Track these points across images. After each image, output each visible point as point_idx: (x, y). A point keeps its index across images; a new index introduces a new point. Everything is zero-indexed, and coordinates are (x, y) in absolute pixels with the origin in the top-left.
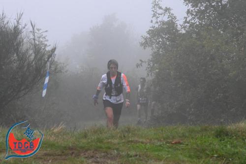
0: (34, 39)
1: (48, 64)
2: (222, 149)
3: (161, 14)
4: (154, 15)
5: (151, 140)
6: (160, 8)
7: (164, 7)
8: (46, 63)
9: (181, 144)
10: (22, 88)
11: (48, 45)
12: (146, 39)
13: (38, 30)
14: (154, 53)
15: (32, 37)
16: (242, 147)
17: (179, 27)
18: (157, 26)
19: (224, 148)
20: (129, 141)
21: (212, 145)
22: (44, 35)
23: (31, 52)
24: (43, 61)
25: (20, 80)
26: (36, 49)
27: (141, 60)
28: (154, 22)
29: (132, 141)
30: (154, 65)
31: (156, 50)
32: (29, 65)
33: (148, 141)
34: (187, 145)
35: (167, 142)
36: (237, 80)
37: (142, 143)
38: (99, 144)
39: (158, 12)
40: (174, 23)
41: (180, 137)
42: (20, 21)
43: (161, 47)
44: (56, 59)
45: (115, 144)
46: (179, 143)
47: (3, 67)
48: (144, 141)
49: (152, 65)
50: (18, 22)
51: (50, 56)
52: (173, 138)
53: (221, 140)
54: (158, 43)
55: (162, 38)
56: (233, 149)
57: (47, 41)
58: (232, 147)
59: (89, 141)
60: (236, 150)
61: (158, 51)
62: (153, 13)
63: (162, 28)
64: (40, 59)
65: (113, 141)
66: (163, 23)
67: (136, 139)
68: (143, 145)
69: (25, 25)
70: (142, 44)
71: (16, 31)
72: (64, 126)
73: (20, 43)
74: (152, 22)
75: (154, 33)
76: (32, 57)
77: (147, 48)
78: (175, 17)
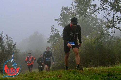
0: (8, 41)
2: (75, 78)
3: (54, 31)
4: (52, 31)
5: (50, 76)
6: (54, 29)
8: (12, 49)
9: (61, 77)
10: (3, 59)
11: (13, 42)
12: (49, 40)
13: (9, 38)
14: (52, 44)
15: (7, 40)
16: (82, 77)
17: (61, 35)
18: (53, 35)
19: (76, 78)
20: (42, 77)
21: (72, 77)
22: (12, 39)
23: (7, 46)
24: (11, 49)
25: (2, 56)
26: (8, 45)
29: (43, 77)
30: (52, 49)
31: (53, 43)
32: (6, 51)
33: (49, 76)
34: (63, 77)
35: (56, 77)
36: (81, 53)
37: (47, 77)
38: (31, 78)
39: (53, 30)
40: (58, 34)
41: (61, 74)
42: (2, 35)
43: (55, 42)
44: (16, 48)
45: (37, 78)
46: (60, 76)
48: (48, 76)
49: (51, 49)
50: (1, 35)
51: (14, 47)
52: (58, 75)
53: (75, 75)
55: (55, 39)
56: (79, 78)
57: (13, 41)
58: (79, 77)
59: (28, 77)
60: (80, 78)
61: (54, 44)
62: (51, 30)
63: (55, 36)
64: (10, 48)
65: (36, 77)
66: (55, 34)
67: (45, 76)
68: (47, 78)
69: (4, 36)
70: (48, 42)
71: (1, 39)
73: (2, 43)
74: (51, 33)
75: (52, 37)
76: (7, 48)
77: (50, 43)
78: (59, 32)
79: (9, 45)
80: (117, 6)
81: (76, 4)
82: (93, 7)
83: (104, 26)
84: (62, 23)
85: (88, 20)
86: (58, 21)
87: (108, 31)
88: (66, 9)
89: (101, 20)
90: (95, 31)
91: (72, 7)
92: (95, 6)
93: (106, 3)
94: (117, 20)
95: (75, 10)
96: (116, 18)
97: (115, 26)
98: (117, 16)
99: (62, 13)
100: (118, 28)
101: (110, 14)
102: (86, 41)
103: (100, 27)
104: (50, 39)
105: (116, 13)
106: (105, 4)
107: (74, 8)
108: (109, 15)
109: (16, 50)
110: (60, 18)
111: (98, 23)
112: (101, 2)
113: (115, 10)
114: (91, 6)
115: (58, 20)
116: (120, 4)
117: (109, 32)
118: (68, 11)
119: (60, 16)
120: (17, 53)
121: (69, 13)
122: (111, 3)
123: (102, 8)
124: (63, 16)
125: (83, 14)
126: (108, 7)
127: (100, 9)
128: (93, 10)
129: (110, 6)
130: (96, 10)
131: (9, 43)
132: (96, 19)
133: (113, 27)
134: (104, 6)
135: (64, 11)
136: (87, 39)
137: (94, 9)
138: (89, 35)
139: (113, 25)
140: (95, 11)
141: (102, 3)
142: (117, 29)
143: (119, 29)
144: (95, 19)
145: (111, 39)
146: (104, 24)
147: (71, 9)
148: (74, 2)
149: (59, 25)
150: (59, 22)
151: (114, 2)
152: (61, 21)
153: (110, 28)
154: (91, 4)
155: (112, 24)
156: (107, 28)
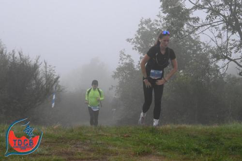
0: (46, 71)
1: (54, 87)
3: (125, 59)
4: (121, 59)
5: (112, 134)
6: (125, 55)
7: (127, 55)
8: (52, 86)
10: (38, 101)
11: (55, 74)
12: (115, 73)
13: (50, 66)
14: (120, 81)
17: (135, 67)
18: (122, 65)
22: (53, 69)
23: (44, 79)
25: (36, 96)
27: (112, 86)
28: (121, 63)
29: (100, 135)
30: (120, 89)
31: (121, 80)
32: (43, 87)
36: (168, 100)
39: (123, 57)
43: (124, 78)
44: (59, 84)
46: (129, 136)
47: (27, 88)
50: (37, 61)
51: (55, 81)
54: (123, 76)
55: (125, 73)
57: (55, 72)
63: (125, 67)
64: (49, 84)
66: (126, 64)
69: (41, 63)
70: (112, 76)
71: (36, 67)
72: (59, 125)
73: (37, 73)
74: (119, 63)
75: (121, 70)
76: (45, 82)
77: (116, 79)
78: (133, 61)
79: (48, 78)
80: (234, 23)
81: (165, 15)
82: (193, 22)
83: (211, 55)
84: (139, 46)
85: (184, 44)
86: (133, 42)
87: (217, 64)
88: (148, 22)
89: (206, 45)
90: (195, 64)
91: (159, 19)
92: (196, 20)
93: (216, 17)
94: (232, 46)
95: (163, 25)
96: (232, 42)
97: (229, 56)
98: (233, 40)
99: (140, 29)
100: (234, 61)
101: (222, 35)
102: (177, 79)
103: (204, 57)
104: (117, 71)
105: (233, 34)
106: (214, 17)
107: (160, 21)
108: (220, 37)
109: (59, 86)
110: (137, 38)
111: (201, 50)
112: (207, 14)
113: (230, 29)
114: (190, 19)
115: (132, 40)
116: (239, 20)
117: (219, 66)
118: (150, 26)
119: (136, 33)
120: (60, 92)
121: (151, 29)
122: (224, 16)
123: (208, 24)
124: (141, 34)
125: (175, 32)
126: (219, 23)
127: (205, 25)
128: (194, 27)
129: (222, 22)
130: (199, 27)
131: (48, 75)
132: (198, 42)
133: (226, 57)
134: (212, 21)
135: (144, 26)
136: (180, 76)
137: (194, 25)
138: (183, 69)
139: (225, 55)
140: (197, 29)
141: (209, 16)
142: (232, 62)
143: (236, 62)
144: (196, 43)
145: (221, 78)
146: (211, 51)
147: (155, 22)
148: (161, 12)
149: (133, 49)
150: (135, 43)
151: (231, 16)
152: (137, 42)
153: (221, 60)
154: (191, 16)
155: (223, 53)
156: (216, 59)
